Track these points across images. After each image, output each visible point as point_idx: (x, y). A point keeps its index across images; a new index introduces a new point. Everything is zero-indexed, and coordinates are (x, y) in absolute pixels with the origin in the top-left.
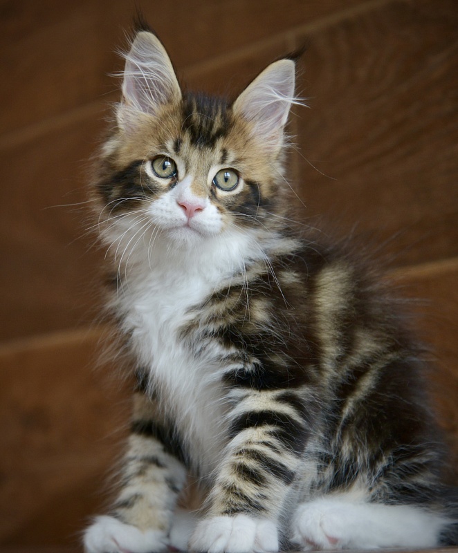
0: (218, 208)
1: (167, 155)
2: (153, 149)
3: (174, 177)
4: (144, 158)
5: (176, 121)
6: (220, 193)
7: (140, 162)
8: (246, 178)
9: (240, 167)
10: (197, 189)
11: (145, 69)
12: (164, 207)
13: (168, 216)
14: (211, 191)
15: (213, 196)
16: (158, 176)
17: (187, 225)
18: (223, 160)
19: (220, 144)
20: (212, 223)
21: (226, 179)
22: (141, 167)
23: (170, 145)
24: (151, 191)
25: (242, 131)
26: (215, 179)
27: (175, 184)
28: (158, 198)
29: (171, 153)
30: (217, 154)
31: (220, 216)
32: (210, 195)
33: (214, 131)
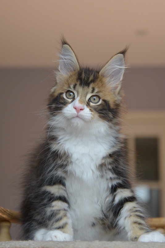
0: (90, 110)
2: (66, 88)
3: (74, 99)
4: (63, 92)
5: (75, 77)
6: (91, 104)
7: (62, 94)
8: (103, 99)
9: (100, 94)
10: (81, 102)
11: (65, 59)
12: (69, 109)
13: (70, 113)
14: (88, 103)
15: (88, 105)
16: (68, 98)
17: (77, 116)
18: (93, 92)
19: (92, 85)
20: (87, 115)
21: (94, 99)
22: (62, 95)
23: (72, 86)
24: (65, 103)
25: (101, 81)
26: (90, 99)
28: (67, 106)
29: (72, 90)
30: (90, 89)
31: (91, 112)
32: (87, 104)
33: (90, 80)
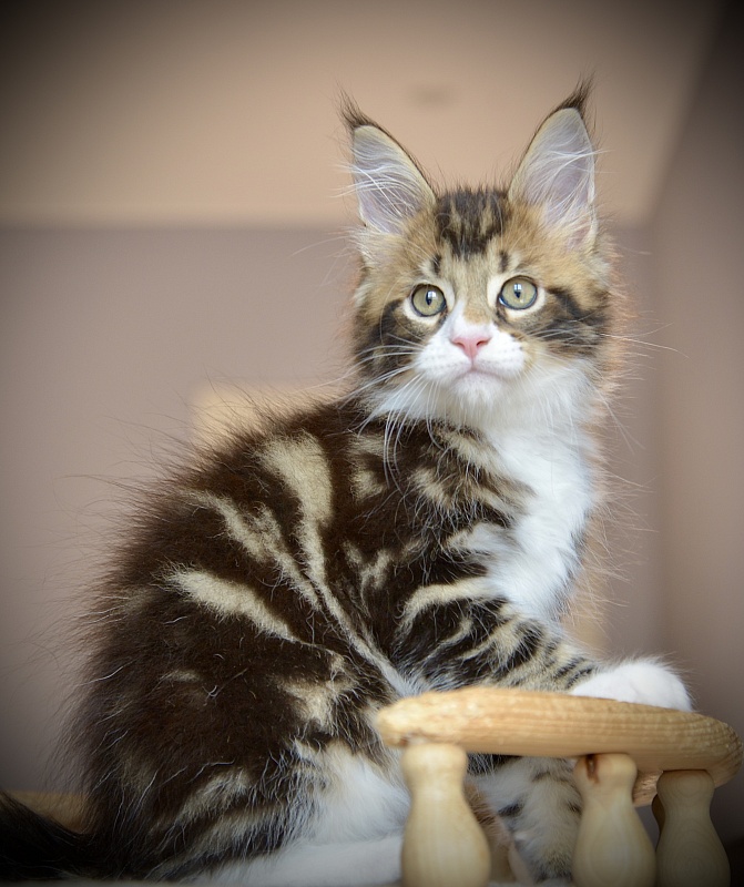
0: (513, 335)
1: (425, 282)
2: (407, 280)
3: (444, 312)
4: (399, 296)
5: (429, 233)
6: (512, 315)
7: (396, 304)
8: (547, 284)
9: (534, 271)
10: (473, 315)
11: (376, 177)
14: (498, 314)
15: (501, 319)
16: (423, 315)
17: (474, 370)
18: (504, 266)
19: (493, 247)
20: (508, 356)
21: (518, 294)
22: (398, 310)
23: (426, 267)
24: (417, 337)
25: (524, 222)
26: (500, 296)
27: (445, 318)
29: (429, 277)
30: (493, 260)
31: (518, 344)
32: (497, 319)
33: (484, 230)
